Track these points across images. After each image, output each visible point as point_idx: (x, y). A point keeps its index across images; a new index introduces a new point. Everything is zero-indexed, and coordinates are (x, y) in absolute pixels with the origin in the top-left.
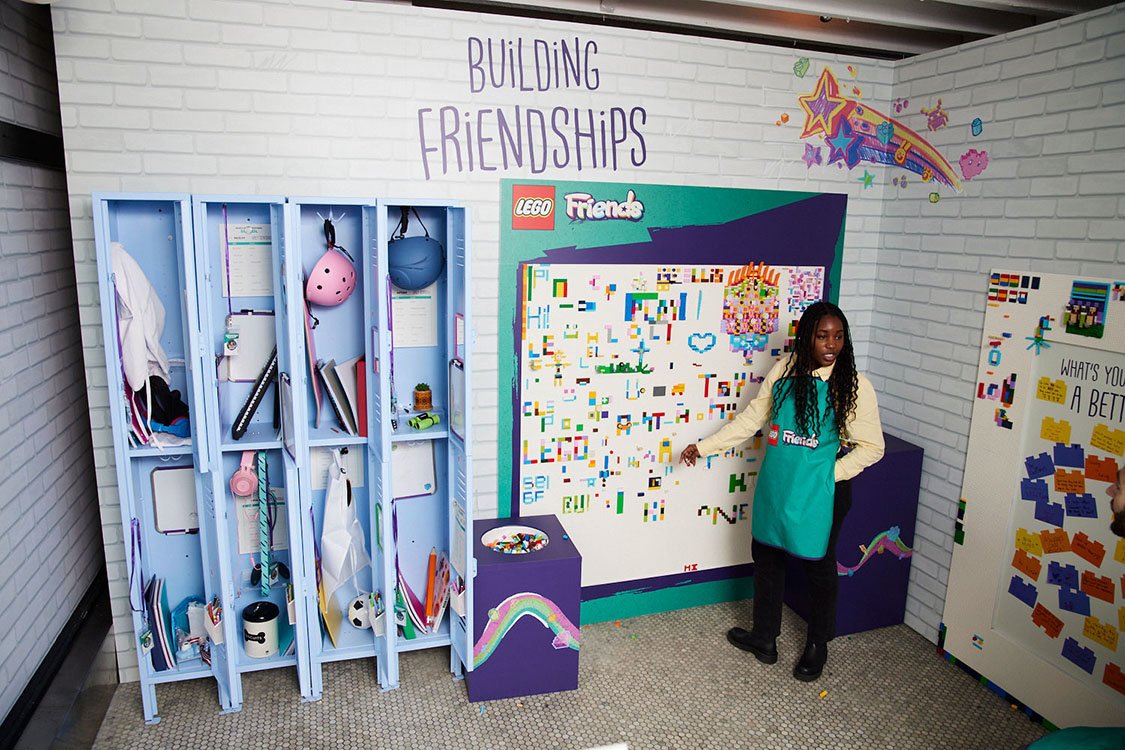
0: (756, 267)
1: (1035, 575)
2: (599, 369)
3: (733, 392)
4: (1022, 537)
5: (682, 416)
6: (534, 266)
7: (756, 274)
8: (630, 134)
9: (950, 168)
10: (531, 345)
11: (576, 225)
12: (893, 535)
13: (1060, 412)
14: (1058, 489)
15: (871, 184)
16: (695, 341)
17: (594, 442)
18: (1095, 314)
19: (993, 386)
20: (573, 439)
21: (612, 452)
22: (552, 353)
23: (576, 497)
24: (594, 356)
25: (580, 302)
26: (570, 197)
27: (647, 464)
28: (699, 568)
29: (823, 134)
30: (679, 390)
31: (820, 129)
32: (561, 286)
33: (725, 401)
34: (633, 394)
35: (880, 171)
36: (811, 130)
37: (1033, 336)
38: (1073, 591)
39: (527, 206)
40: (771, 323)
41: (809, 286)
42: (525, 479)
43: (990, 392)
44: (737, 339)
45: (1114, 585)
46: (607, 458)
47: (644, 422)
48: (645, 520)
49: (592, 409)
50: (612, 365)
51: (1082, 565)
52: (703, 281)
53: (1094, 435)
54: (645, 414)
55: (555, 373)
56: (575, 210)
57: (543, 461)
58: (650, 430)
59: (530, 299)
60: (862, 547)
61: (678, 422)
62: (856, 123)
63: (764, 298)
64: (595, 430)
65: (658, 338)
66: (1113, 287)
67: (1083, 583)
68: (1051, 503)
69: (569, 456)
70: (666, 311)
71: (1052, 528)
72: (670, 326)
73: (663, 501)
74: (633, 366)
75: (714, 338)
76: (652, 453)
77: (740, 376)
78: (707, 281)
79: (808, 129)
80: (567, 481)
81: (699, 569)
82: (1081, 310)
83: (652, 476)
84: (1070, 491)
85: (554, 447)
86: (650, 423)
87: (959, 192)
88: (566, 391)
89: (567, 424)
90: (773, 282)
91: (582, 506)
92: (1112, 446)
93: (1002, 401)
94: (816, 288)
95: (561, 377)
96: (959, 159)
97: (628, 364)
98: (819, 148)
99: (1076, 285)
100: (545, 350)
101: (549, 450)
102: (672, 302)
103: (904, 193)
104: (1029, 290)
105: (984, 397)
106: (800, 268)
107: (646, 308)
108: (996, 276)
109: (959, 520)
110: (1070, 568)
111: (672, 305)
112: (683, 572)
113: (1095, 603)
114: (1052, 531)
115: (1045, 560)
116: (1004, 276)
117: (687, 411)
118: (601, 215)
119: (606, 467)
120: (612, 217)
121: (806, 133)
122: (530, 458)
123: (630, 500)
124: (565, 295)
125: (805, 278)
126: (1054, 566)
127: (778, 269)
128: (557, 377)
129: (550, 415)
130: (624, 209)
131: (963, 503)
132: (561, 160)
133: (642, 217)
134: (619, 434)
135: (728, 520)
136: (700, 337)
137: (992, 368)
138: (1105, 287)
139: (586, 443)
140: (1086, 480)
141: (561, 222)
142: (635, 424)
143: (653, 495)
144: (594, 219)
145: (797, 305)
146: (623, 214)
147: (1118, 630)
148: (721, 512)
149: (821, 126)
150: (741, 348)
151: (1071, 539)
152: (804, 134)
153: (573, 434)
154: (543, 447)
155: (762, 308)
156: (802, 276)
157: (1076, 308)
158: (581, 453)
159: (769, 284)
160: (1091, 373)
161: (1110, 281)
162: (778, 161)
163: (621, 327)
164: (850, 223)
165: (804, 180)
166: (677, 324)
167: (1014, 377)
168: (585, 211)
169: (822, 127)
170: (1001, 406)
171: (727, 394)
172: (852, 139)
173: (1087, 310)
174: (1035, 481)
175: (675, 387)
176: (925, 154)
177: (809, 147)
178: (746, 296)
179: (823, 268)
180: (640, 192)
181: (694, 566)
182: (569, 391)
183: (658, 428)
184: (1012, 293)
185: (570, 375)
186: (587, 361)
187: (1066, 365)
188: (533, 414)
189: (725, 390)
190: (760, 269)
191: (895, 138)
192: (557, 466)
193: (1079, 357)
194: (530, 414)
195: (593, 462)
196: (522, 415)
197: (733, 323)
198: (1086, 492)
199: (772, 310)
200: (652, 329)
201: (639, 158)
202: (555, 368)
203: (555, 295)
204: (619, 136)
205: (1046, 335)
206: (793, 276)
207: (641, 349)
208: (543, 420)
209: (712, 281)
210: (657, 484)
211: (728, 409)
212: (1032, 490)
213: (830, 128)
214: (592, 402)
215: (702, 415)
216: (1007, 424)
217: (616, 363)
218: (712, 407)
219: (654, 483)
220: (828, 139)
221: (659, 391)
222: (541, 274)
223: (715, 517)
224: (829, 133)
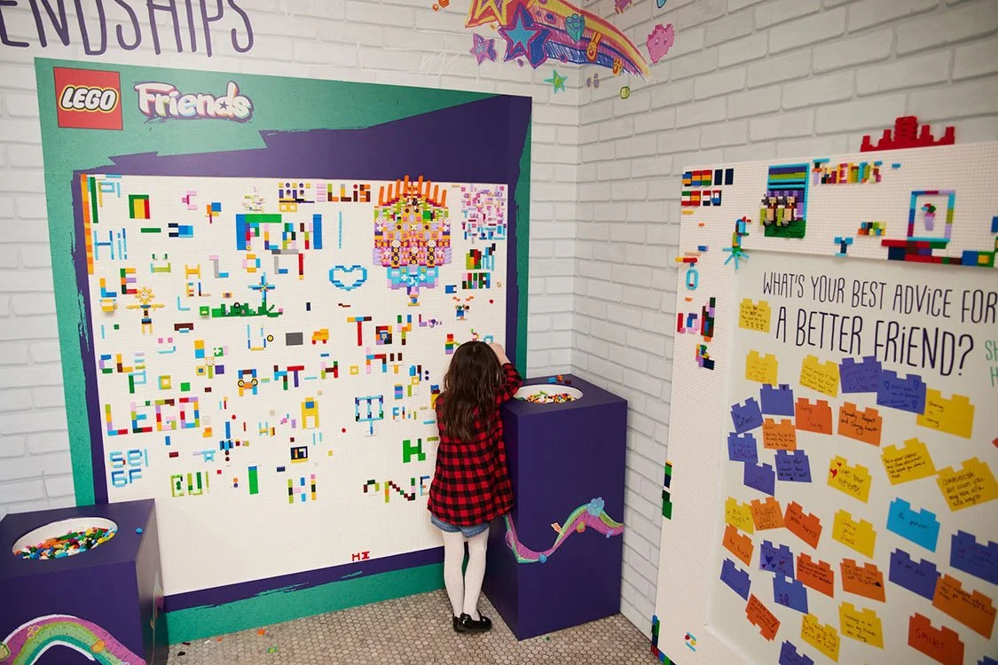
0: (416, 184)
1: (746, 558)
2: (204, 312)
3: (397, 338)
4: (732, 509)
5: (328, 370)
6: (96, 176)
7: (416, 192)
8: (228, 11)
9: (638, 53)
10: (103, 281)
11: (156, 125)
12: (596, 508)
13: (764, 342)
14: (768, 445)
15: (563, 88)
16: (338, 275)
17: (208, 405)
18: (794, 205)
19: (693, 316)
20: (177, 402)
21: (234, 417)
22: (134, 291)
23: (189, 475)
24: (196, 294)
25: (171, 225)
26: (142, 88)
27: (285, 432)
28: (372, 556)
29: (496, 23)
30: (321, 337)
31: (492, 18)
32: (141, 205)
33: (386, 349)
34: (257, 342)
35: (573, 73)
36: (481, 18)
37: (730, 246)
38: (789, 580)
39: (78, 97)
40: (440, 253)
41: (489, 208)
42: (112, 454)
43: (689, 325)
44: (396, 273)
45: (832, 573)
46: (228, 424)
47: (276, 379)
48: (291, 501)
49: (201, 363)
50: (223, 306)
51: (798, 546)
52: (345, 199)
53: (803, 371)
54: (276, 368)
55: (143, 317)
56: (152, 105)
57: (136, 430)
58: (286, 388)
59: (96, 221)
60: (555, 526)
61: (323, 377)
62: (539, 14)
63: (429, 222)
64: (208, 390)
65: (285, 271)
66: (812, 167)
67: (799, 570)
68: (760, 464)
69: (174, 423)
70: (294, 238)
71: (762, 497)
72: (301, 257)
73: (313, 477)
74: (254, 307)
75: (365, 272)
76: (291, 418)
77: (405, 319)
78: (349, 199)
79: (476, 17)
80: (174, 455)
81: (371, 558)
82: (778, 203)
83: (294, 445)
84: (781, 448)
85: (151, 412)
86: (285, 379)
87: (648, 80)
88: (161, 341)
89: (166, 382)
90: (439, 201)
91: (200, 486)
92: (823, 385)
93: (702, 334)
94: (498, 210)
95: (149, 322)
96: (646, 40)
97: (246, 305)
98: (492, 41)
99: (773, 171)
100: (124, 287)
101: (143, 417)
102: (302, 225)
103: (598, 93)
104: (723, 187)
105: (684, 332)
106: (475, 185)
107: (267, 234)
108: (689, 175)
109: (666, 489)
110: (784, 549)
111: (302, 230)
112: (352, 562)
113: (813, 595)
114: (763, 501)
115: (758, 538)
116: (696, 173)
117: (336, 363)
118: (191, 112)
119: (228, 436)
120: (207, 116)
121: (473, 21)
122: (116, 428)
123: (266, 476)
124: (147, 216)
125: (483, 198)
126: (766, 546)
127: (443, 186)
128: (143, 322)
129: (141, 371)
130: (224, 106)
131: (669, 466)
132: (130, 39)
133: (250, 116)
134: (241, 395)
135: (406, 496)
136: (345, 270)
137: (690, 294)
138: (803, 169)
139: (196, 406)
140: (797, 431)
141: (132, 121)
142: (263, 381)
143: (296, 469)
144: (181, 117)
145: (474, 231)
146: (222, 112)
147: (839, 634)
148: (394, 486)
149: (492, 13)
150: (402, 283)
151: (784, 511)
152: (470, 23)
153: (176, 394)
154: (133, 413)
155: (427, 234)
156: (478, 195)
157: (773, 200)
158: (190, 418)
159: (435, 205)
160: (796, 287)
161: (809, 161)
162: (438, 53)
163: (233, 258)
164: (537, 133)
165: (475, 78)
166: (311, 255)
167: (713, 301)
168: (167, 106)
169: (494, 15)
170: (700, 340)
171: (389, 341)
172: (534, 32)
173: (785, 202)
174: (741, 436)
175: (316, 333)
176: (614, 43)
177: (478, 39)
178: (405, 220)
179: (506, 186)
180: (244, 85)
181: (365, 554)
182: (165, 341)
183: (296, 385)
184: (707, 193)
185: (163, 321)
186: (187, 302)
187: (768, 280)
188: (115, 370)
189: (384, 336)
190: (420, 185)
191: (586, 32)
192: (156, 437)
193: (782, 267)
194: (109, 371)
195: (209, 430)
196: (99, 372)
197: (388, 253)
198: (798, 449)
199: (440, 237)
200: (276, 259)
201: (243, 41)
202: (142, 310)
203: (132, 216)
204: (212, 11)
205: (745, 243)
206: (467, 196)
207: (264, 287)
208: (131, 378)
209: (356, 200)
210: (301, 456)
211: (392, 359)
212: (741, 449)
213: (505, 18)
214: (200, 354)
215: (357, 367)
216: (709, 364)
217: (229, 303)
218: (369, 358)
219: (298, 454)
220: (503, 31)
221: (294, 339)
222: (110, 188)
223: (387, 492)
224: (504, 23)
